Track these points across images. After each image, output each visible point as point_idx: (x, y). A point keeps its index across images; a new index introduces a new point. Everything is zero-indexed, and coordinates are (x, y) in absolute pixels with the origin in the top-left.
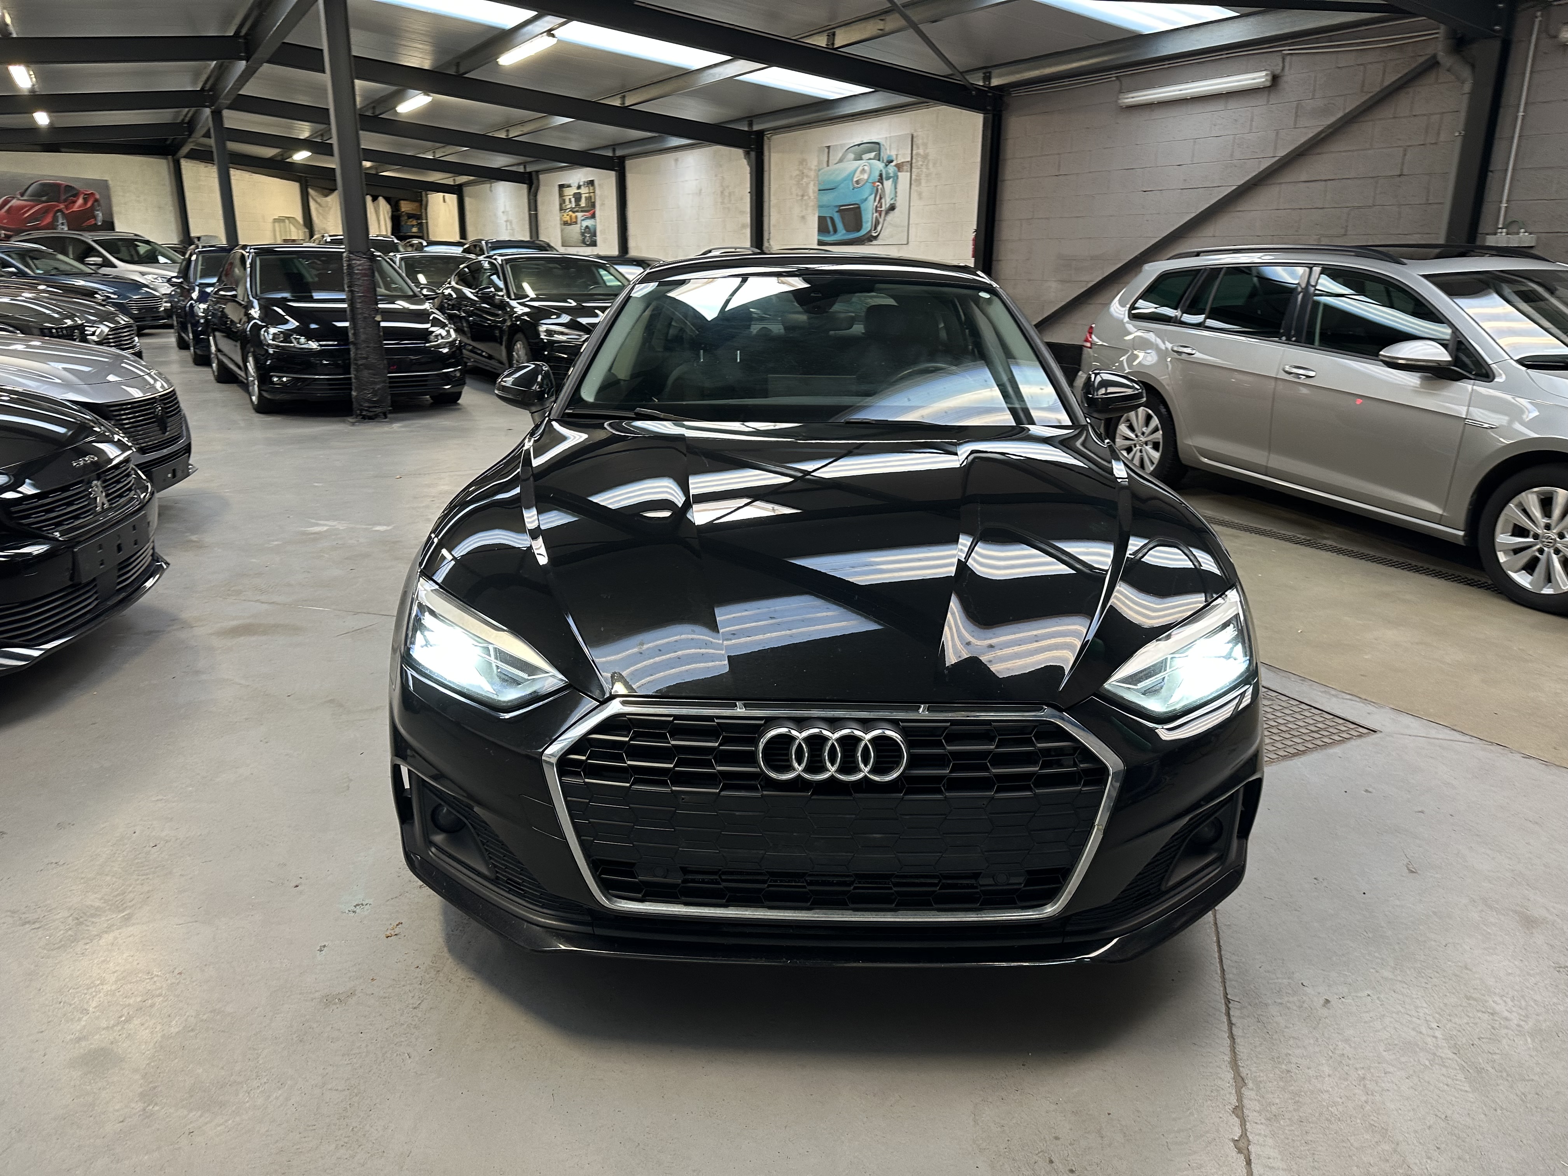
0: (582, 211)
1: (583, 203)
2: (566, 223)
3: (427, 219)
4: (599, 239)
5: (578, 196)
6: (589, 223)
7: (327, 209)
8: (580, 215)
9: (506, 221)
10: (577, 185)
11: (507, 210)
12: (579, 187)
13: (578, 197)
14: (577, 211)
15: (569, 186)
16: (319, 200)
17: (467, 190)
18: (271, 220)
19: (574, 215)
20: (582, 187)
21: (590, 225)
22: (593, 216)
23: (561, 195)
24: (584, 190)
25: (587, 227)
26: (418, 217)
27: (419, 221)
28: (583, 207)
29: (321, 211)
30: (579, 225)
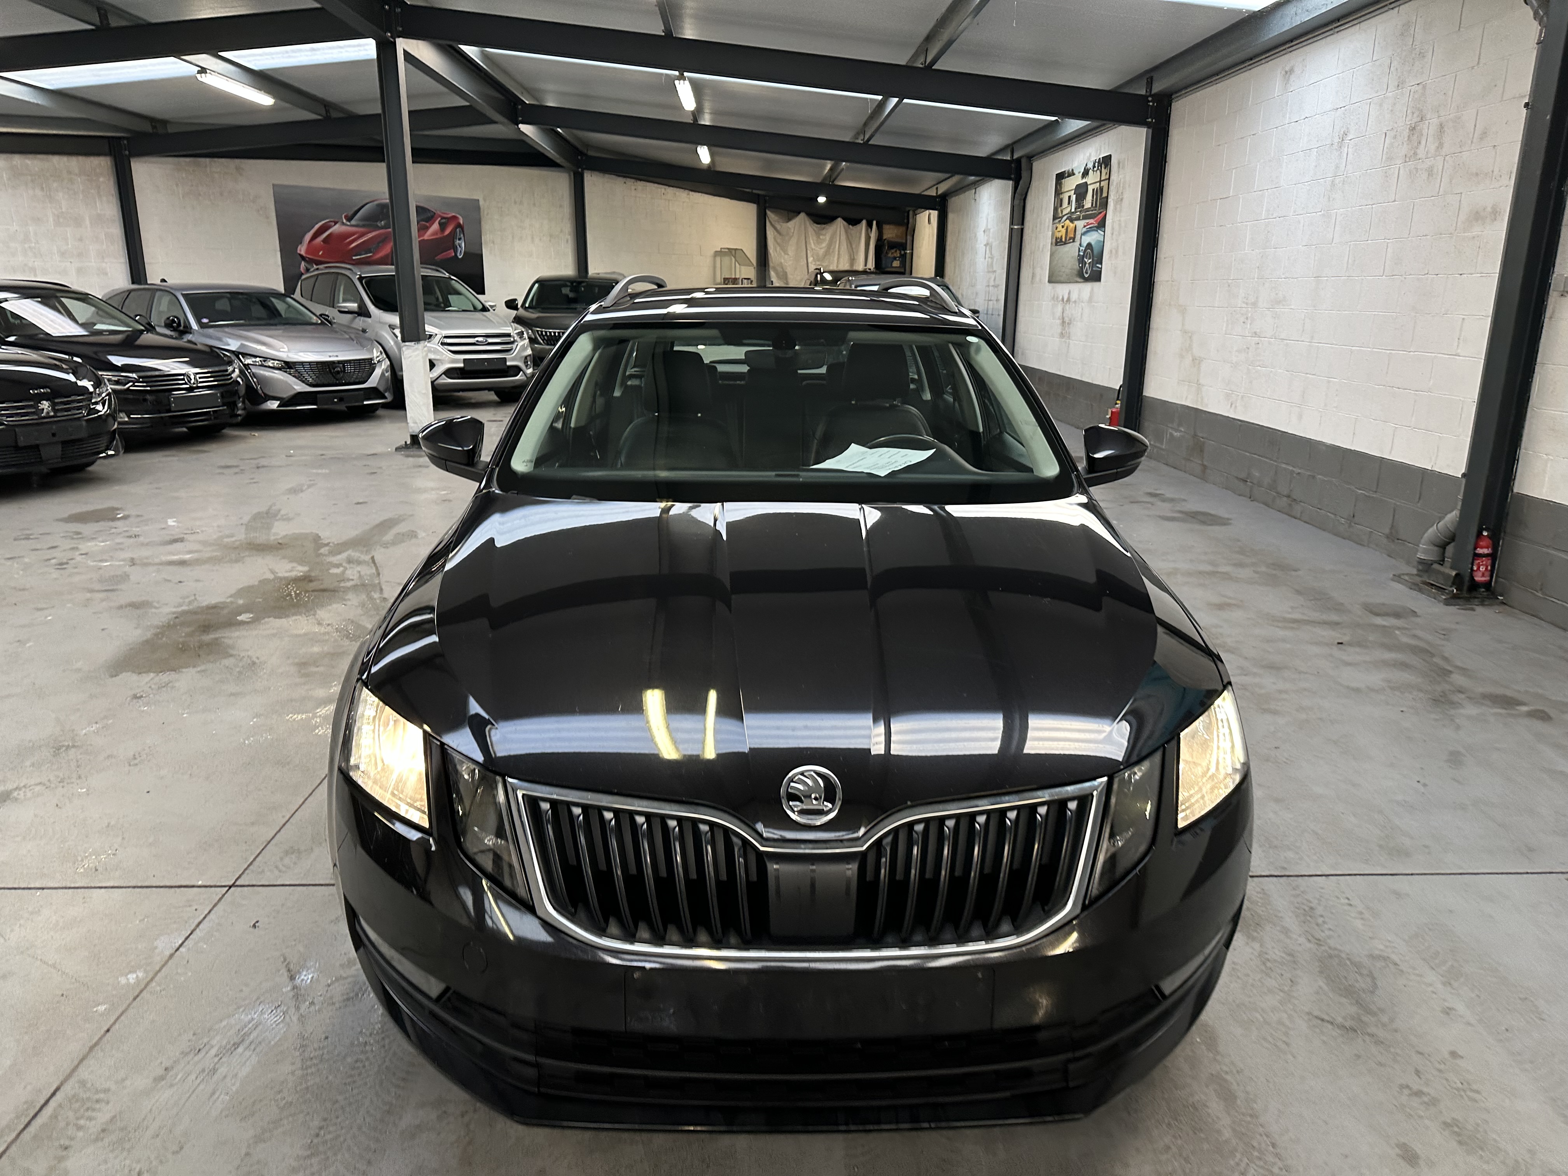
0: (1085, 218)
1: (1088, 203)
2: (1058, 242)
3: (912, 250)
4: (1106, 267)
5: (1083, 190)
6: (1093, 238)
7: (787, 238)
8: (1080, 224)
9: (985, 245)
10: (1082, 170)
11: (989, 227)
12: (1086, 173)
13: (1080, 192)
14: (1078, 219)
15: (1071, 174)
16: (778, 227)
17: (954, 202)
18: (712, 252)
19: (1072, 225)
20: (1091, 172)
21: (1093, 243)
22: (1102, 225)
23: (1058, 192)
24: (1092, 178)
25: (1089, 245)
26: (902, 246)
27: (903, 252)
28: (1088, 210)
29: (779, 241)
30: (1077, 244)
